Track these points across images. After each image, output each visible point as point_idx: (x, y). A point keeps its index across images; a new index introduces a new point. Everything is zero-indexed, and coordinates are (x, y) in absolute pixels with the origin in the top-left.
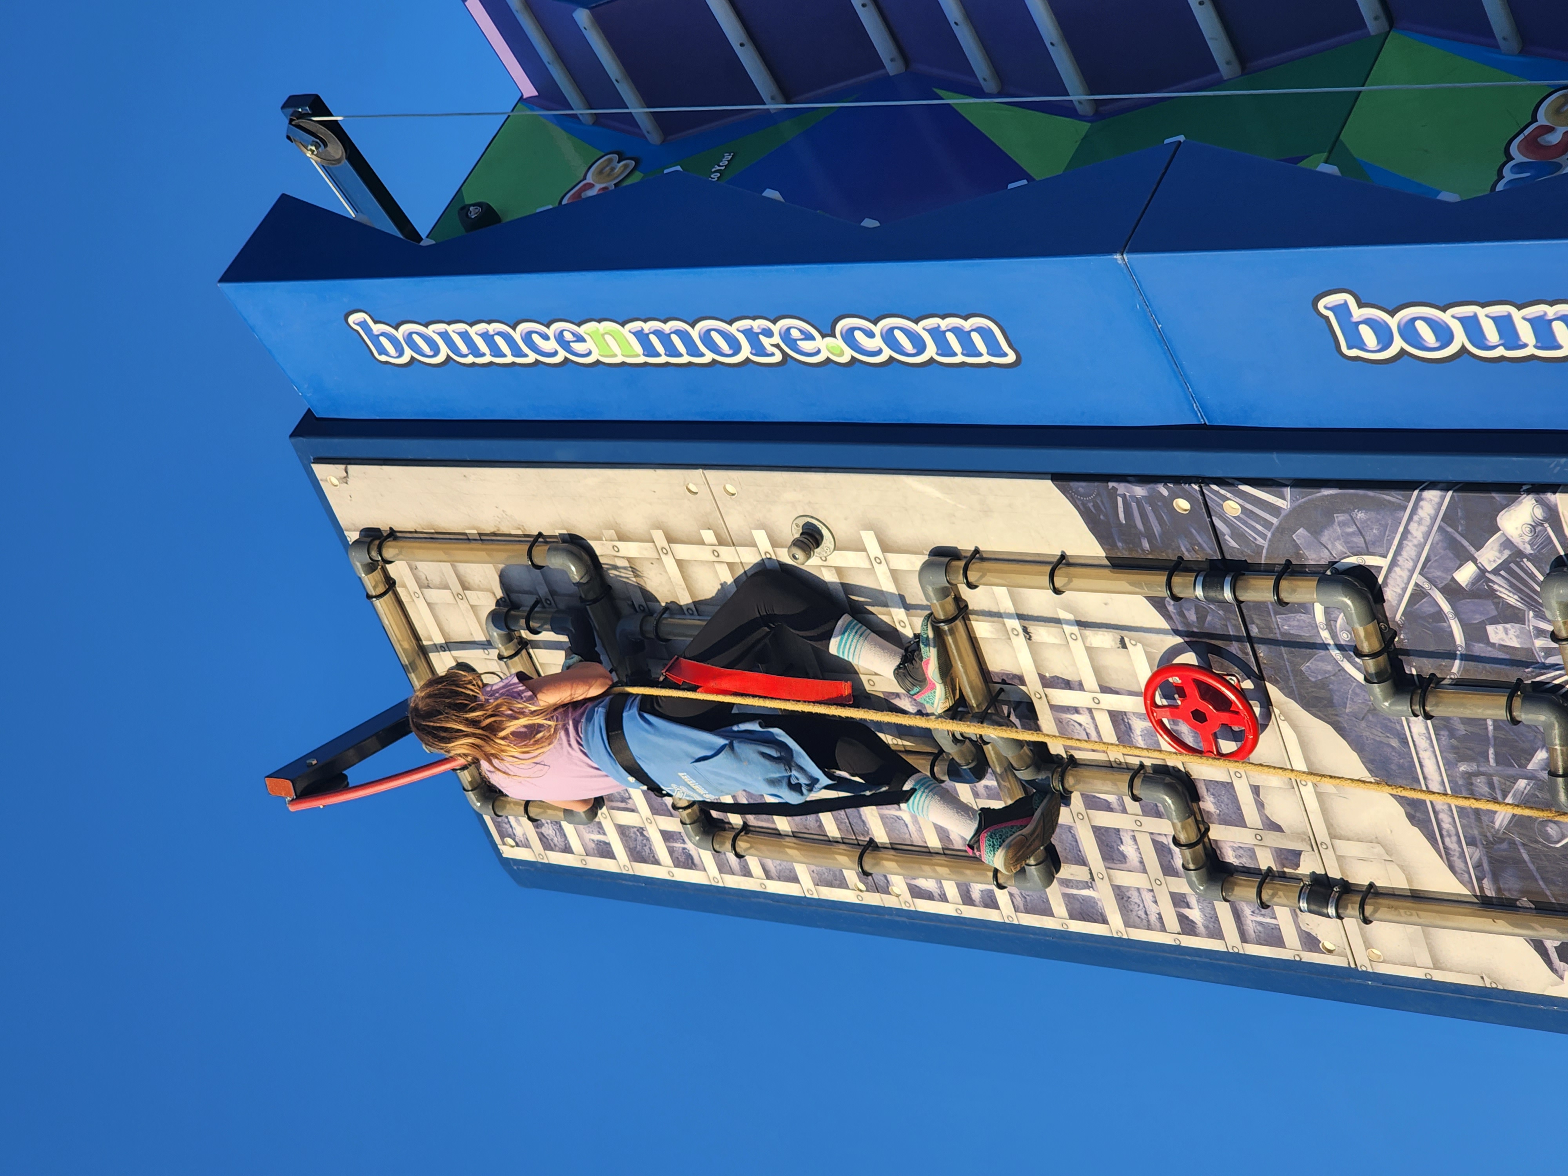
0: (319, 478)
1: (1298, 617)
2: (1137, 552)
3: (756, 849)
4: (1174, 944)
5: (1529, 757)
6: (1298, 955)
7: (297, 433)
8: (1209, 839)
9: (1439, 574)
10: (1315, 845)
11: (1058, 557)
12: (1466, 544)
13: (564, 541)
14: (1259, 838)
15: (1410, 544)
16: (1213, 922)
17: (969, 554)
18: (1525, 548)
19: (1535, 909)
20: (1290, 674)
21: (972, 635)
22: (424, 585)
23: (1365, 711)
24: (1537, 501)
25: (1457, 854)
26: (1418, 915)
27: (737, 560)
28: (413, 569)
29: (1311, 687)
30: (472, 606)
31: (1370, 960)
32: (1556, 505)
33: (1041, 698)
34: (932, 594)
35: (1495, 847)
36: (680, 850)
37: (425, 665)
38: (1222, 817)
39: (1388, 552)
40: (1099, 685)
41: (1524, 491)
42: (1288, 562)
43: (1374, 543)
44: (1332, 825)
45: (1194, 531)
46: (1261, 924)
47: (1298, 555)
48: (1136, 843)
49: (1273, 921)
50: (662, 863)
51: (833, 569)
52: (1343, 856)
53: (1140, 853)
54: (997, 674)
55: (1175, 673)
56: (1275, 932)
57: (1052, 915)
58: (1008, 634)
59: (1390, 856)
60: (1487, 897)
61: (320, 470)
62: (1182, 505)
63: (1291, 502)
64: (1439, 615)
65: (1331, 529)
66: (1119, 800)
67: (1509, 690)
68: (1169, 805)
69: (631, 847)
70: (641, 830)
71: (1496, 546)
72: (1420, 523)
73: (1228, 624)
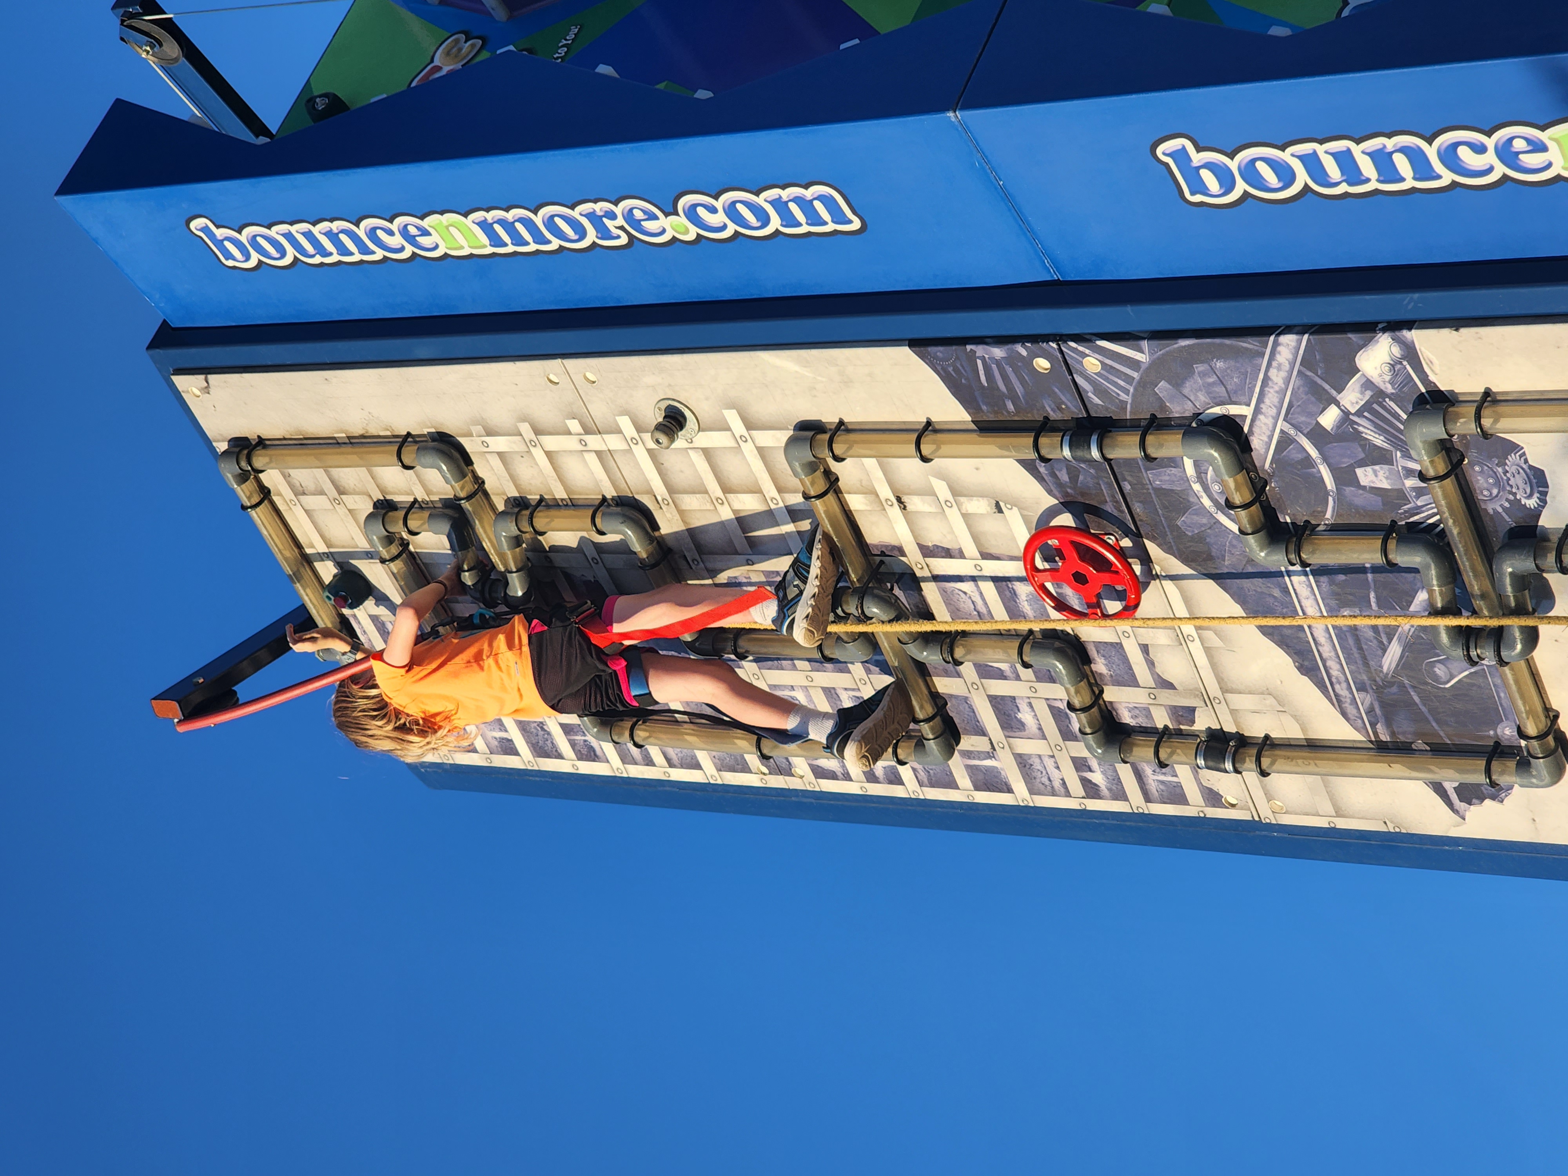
0: (180, 390)
1: (1168, 471)
2: (1003, 414)
3: (656, 738)
4: (1080, 808)
5: (1410, 599)
6: (1202, 811)
7: (154, 344)
8: (1104, 701)
9: (1303, 419)
10: (1208, 701)
11: (924, 424)
12: (1327, 387)
13: (434, 440)
14: (1153, 697)
15: (1271, 390)
16: (1117, 784)
17: (833, 427)
18: (1386, 388)
19: (1431, 750)
20: (1167, 529)
21: (846, 509)
22: (299, 492)
23: (1244, 563)
24: (1393, 340)
25: (1348, 701)
26: (1316, 764)
27: (604, 448)
28: (287, 477)
29: (1189, 541)
30: (349, 510)
31: (1273, 812)
32: (1413, 342)
33: (922, 568)
34: (799, 470)
35: (1385, 691)
36: (582, 743)
37: (310, 574)
38: (1114, 678)
39: (1250, 400)
40: (979, 552)
41: (1380, 330)
42: (1153, 416)
43: (1235, 392)
44: (1223, 679)
45: (1057, 390)
46: (1162, 782)
47: (1163, 407)
48: (1033, 710)
49: (1174, 779)
50: (565, 756)
51: (700, 450)
52: (1236, 710)
53: (1038, 720)
54: (876, 546)
55: (1052, 536)
56: (1178, 790)
57: (957, 788)
58: (883, 505)
59: (1283, 706)
60: (1382, 741)
61: (181, 382)
62: (1042, 364)
63: (1149, 355)
64: (1308, 461)
65: (1191, 380)
66: (1011, 667)
67: (1384, 533)
68: (1060, 670)
69: (534, 742)
70: (541, 725)
71: (1358, 387)
72: (1279, 368)
73: (1101, 482)
